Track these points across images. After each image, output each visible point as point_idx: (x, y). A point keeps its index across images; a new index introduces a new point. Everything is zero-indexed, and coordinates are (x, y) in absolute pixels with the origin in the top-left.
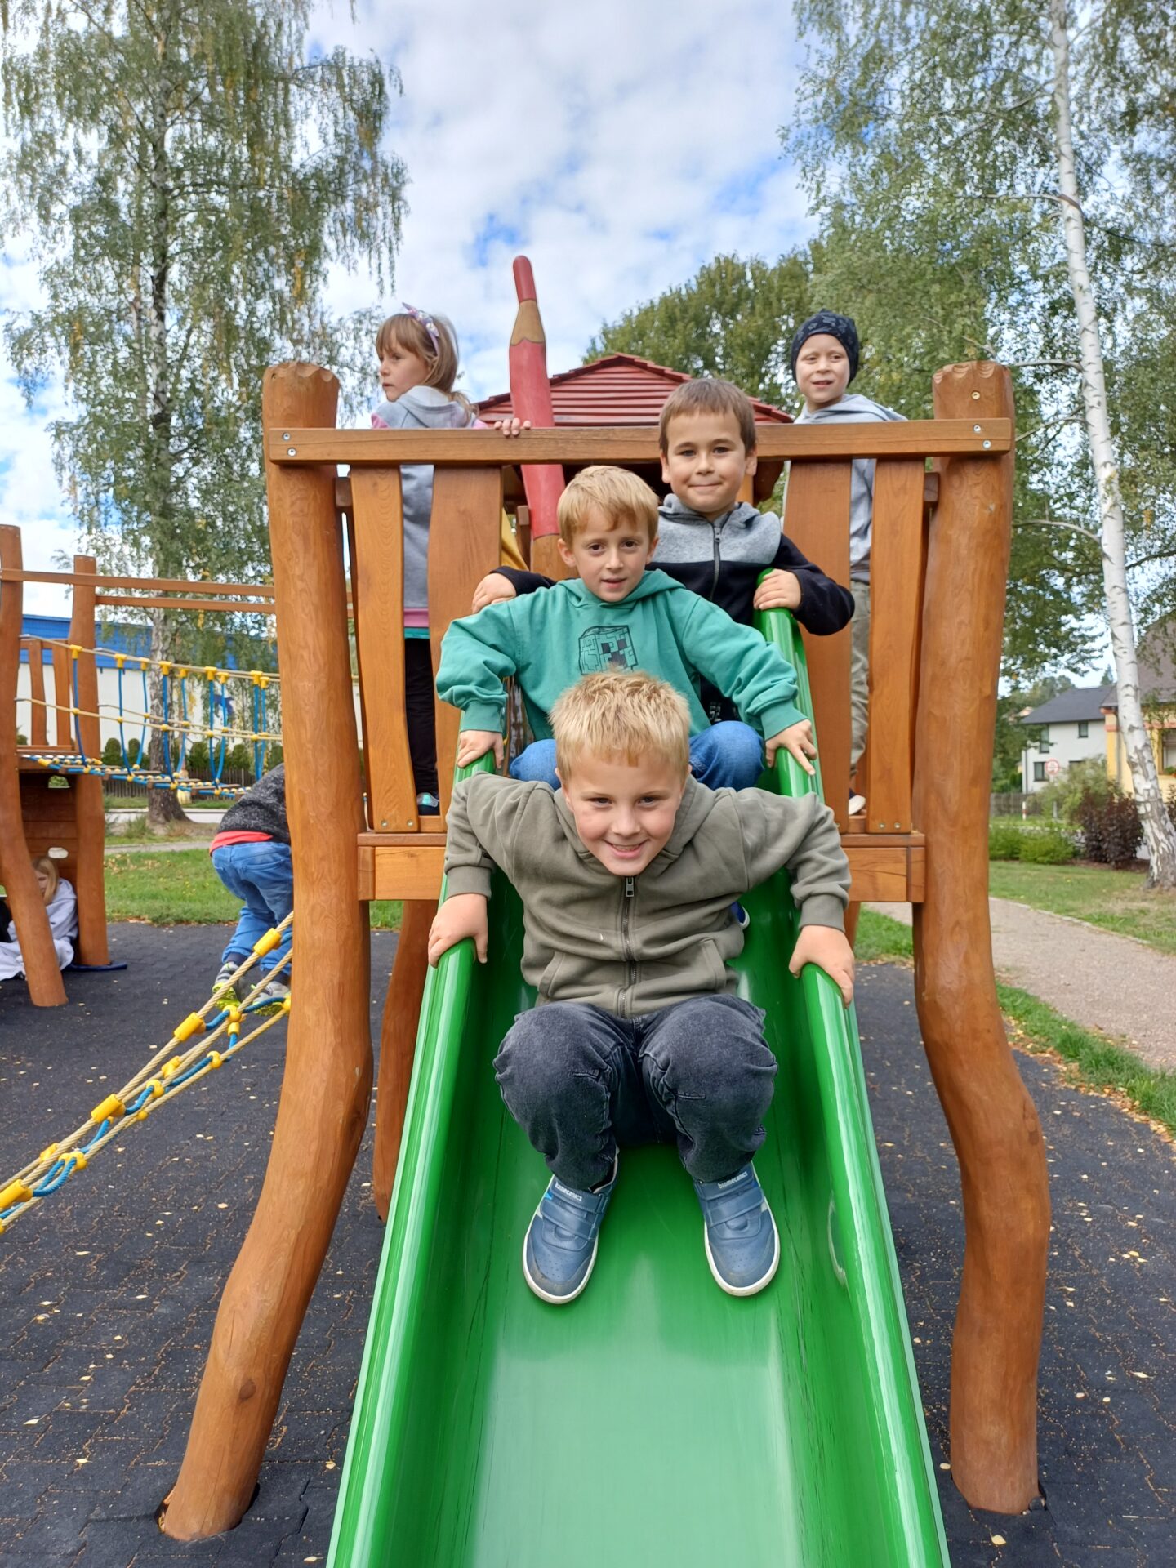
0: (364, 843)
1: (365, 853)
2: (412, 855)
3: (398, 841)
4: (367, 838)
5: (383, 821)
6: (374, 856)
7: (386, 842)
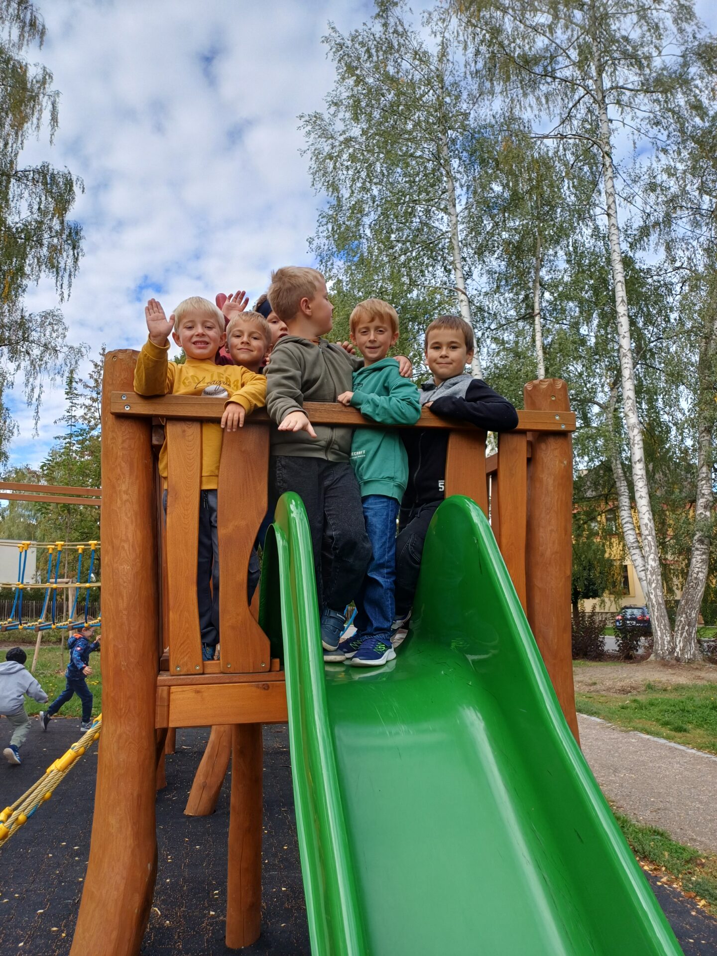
0: (163, 684)
1: (162, 691)
2: (198, 692)
3: (189, 681)
4: (165, 680)
5: (178, 666)
6: (169, 693)
7: (179, 682)
